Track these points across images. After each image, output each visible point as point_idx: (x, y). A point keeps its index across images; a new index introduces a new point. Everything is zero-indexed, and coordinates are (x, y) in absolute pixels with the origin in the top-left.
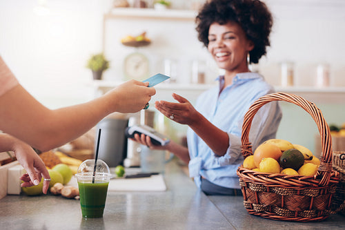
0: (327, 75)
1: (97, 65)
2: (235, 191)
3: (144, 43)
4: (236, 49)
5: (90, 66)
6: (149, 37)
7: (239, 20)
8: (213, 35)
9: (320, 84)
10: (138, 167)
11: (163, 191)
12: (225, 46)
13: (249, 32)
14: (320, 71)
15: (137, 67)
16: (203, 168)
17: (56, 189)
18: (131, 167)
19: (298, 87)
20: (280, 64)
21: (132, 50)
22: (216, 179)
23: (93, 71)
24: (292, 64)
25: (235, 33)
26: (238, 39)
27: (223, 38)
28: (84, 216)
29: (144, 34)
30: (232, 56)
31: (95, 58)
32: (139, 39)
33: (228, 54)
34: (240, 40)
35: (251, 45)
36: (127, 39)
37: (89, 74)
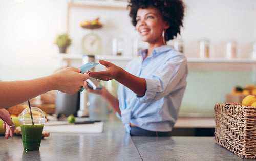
0: (234, 50)
1: (62, 42)
2: (157, 134)
3: (96, 26)
4: (154, 26)
5: (57, 44)
6: (101, 22)
7: (156, 4)
8: (139, 17)
9: (229, 56)
10: (87, 116)
11: (100, 133)
12: (146, 24)
13: (163, 13)
14: (229, 47)
15: (92, 44)
16: (133, 117)
17: (17, 131)
18: (83, 117)
19: (212, 58)
20: (199, 42)
21: (88, 31)
22: (143, 125)
23: (59, 47)
24: (208, 41)
25: (154, 14)
26: (156, 19)
27: (146, 19)
28: (25, 149)
29: (98, 20)
30: (152, 31)
31: (60, 37)
32: (94, 23)
33: (148, 30)
34: (158, 20)
35: (167, 25)
36: (85, 23)
37: (56, 49)
